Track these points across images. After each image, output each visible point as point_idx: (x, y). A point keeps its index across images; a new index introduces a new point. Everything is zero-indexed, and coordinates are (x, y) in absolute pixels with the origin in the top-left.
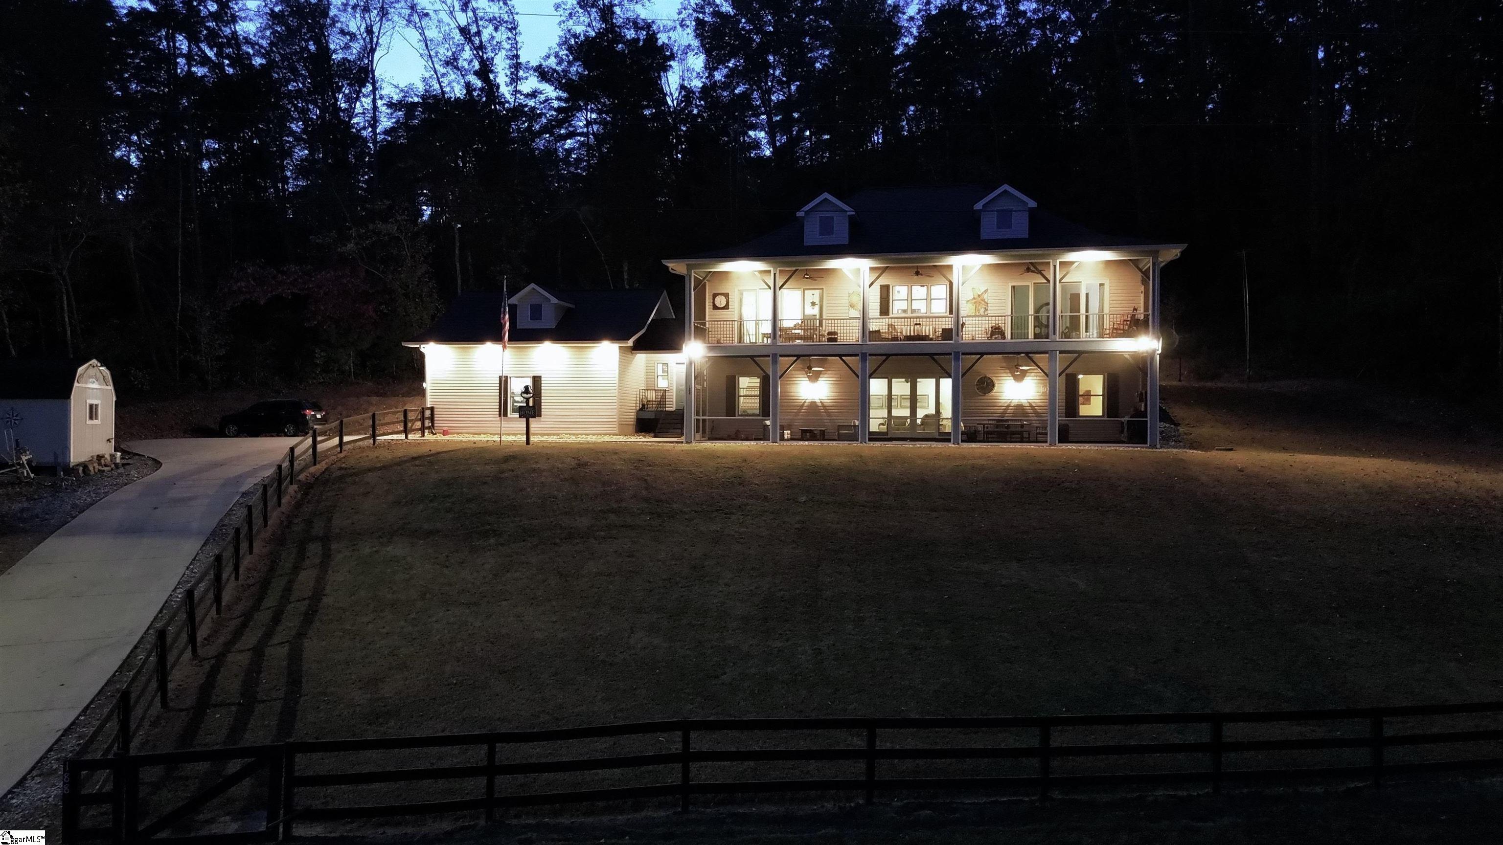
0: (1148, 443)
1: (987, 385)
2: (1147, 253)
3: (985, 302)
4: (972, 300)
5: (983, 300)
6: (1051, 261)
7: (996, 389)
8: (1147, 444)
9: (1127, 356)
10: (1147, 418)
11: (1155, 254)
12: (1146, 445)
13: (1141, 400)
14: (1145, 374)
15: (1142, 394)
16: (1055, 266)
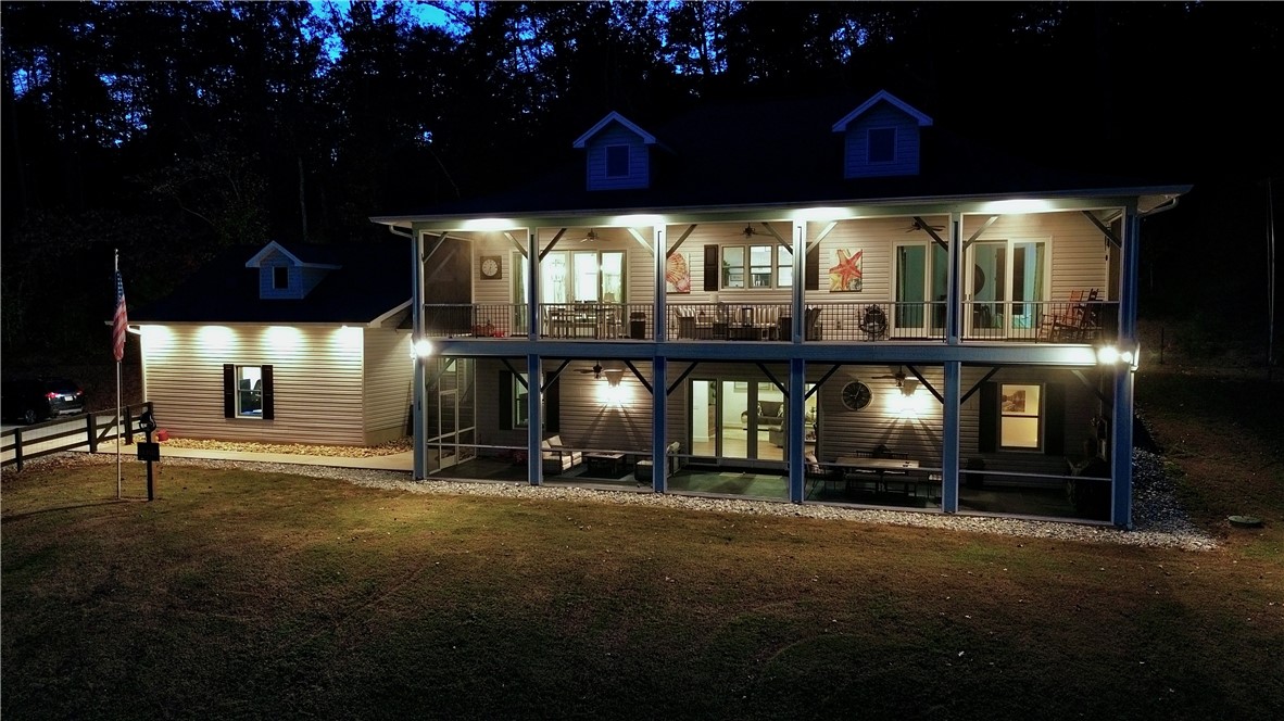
0: (1113, 520)
1: (860, 396)
2: (1118, 201)
3: (857, 271)
4: (838, 268)
5: (855, 268)
6: (950, 214)
7: (872, 402)
8: (1109, 520)
9: (1077, 372)
10: (1110, 477)
11: (1131, 203)
12: (1108, 523)
13: (1101, 436)
14: (1108, 403)
15: (1102, 424)
16: (956, 224)
